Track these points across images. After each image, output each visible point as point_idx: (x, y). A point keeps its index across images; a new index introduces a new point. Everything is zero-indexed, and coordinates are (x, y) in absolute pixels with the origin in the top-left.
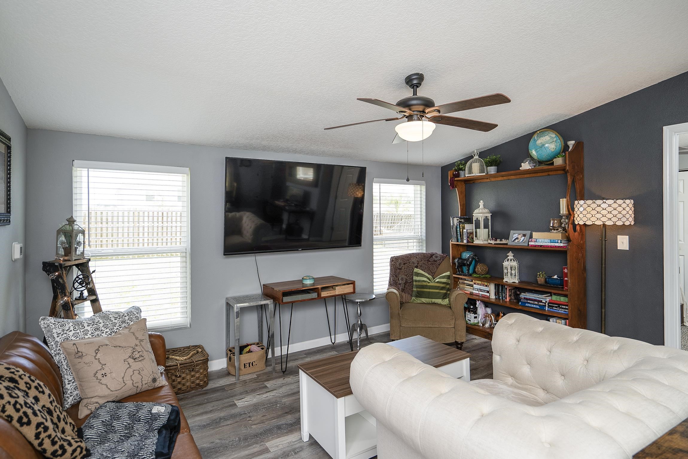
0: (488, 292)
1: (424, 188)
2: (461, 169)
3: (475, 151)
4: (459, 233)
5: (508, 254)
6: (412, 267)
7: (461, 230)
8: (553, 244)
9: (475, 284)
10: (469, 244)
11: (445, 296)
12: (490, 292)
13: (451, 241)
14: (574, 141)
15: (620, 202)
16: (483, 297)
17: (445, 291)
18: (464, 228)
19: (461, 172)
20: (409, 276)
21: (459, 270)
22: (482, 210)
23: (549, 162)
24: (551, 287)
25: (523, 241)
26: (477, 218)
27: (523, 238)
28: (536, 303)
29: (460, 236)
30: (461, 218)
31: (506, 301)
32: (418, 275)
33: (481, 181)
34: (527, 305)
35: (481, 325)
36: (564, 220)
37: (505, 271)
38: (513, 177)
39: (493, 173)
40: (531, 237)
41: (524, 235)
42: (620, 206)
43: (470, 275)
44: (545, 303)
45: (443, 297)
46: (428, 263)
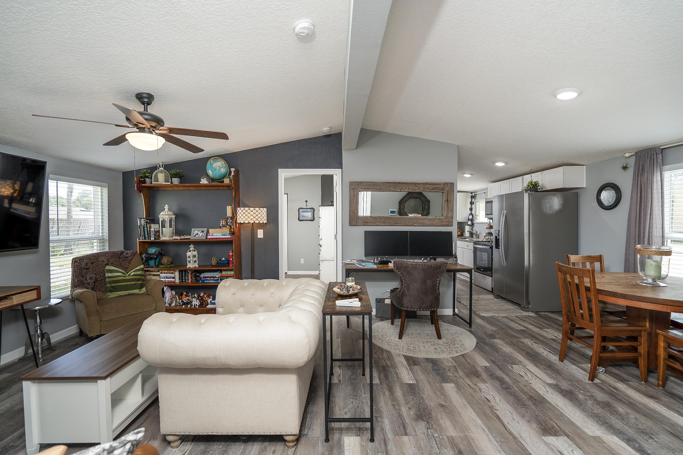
0: (174, 278)
1: (106, 191)
2: (147, 177)
3: (161, 163)
4: (146, 232)
5: (190, 246)
6: (102, 266)
7: (148, 229)
8: (224, 237)
9: (161, 273)
10: (157, 241)
11: (141, 287)
12: (175, 277)
13: (138, 239)
14: (234, 169)
15: (257, 209)
16: (169, 282)
17: (141, 282)
18: (150, 227)
19: (147, 179)
20: (99, 274)
21: (146, 264)
22: (167, 212)
23: (220, 180)
24: (221, 266)
25: (202, 235)
26: (164, 219)
27: (202, 233)
28: (212, 279)
29: (148, 235)
30: (147, 219)
31: (189, 282)
32: (111, 271)
33: (165, 188)
34: (205, 281)
35: (168, 305)
36: (229, 221)
37: (188, 259)
38: (192, 188)
39: (176, 183)
40: (208, 232)
41: (203, 232)
42: (257, 211)
43: (157, 266)
44: (218, 278)
45: (140, 287)
46: (119, 260)
